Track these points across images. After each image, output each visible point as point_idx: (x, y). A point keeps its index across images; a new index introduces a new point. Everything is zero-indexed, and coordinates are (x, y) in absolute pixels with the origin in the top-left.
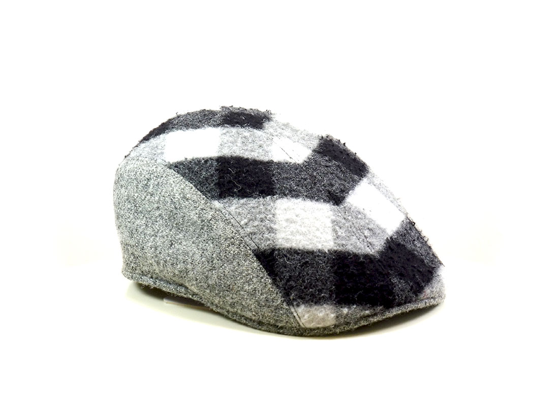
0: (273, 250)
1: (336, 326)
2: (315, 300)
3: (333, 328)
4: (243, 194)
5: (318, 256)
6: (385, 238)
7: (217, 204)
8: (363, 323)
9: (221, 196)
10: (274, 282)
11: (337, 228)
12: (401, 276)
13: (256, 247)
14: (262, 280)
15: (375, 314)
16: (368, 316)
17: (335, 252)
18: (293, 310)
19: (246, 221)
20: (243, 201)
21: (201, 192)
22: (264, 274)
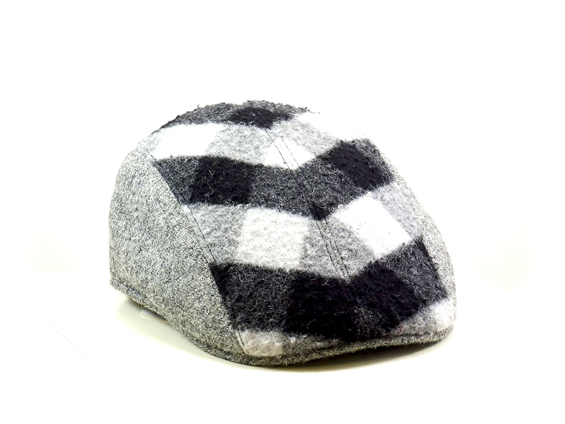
0: (229, 265)
1: (283, 357)
2: (262, 325)
3: (281, 358)
4: (214, 200)
5: (277, 275)
6: (368, 262)
7: (185, 209)
8: (315, 356)
9: (192, 201)
10: (224, 302)
11: (308, 246)
12: (371, 306)
13: (213, 260)
14: (213, 298)
15: (331, 348)
16: (323, 349)
17: (298, 272)
18: (237, 334)
19: (208, 230)
20: (211, 208)
21: (175, 194)
22: (215, 291)
